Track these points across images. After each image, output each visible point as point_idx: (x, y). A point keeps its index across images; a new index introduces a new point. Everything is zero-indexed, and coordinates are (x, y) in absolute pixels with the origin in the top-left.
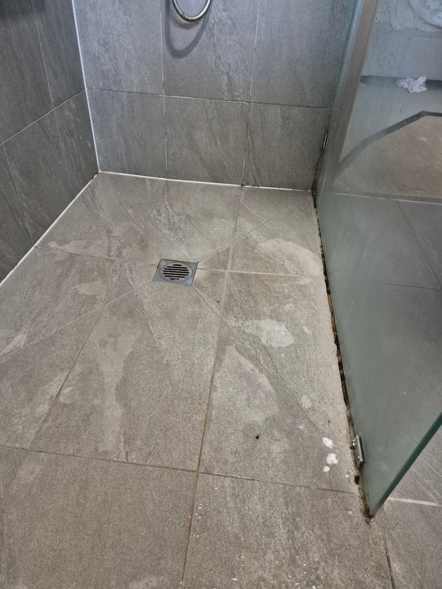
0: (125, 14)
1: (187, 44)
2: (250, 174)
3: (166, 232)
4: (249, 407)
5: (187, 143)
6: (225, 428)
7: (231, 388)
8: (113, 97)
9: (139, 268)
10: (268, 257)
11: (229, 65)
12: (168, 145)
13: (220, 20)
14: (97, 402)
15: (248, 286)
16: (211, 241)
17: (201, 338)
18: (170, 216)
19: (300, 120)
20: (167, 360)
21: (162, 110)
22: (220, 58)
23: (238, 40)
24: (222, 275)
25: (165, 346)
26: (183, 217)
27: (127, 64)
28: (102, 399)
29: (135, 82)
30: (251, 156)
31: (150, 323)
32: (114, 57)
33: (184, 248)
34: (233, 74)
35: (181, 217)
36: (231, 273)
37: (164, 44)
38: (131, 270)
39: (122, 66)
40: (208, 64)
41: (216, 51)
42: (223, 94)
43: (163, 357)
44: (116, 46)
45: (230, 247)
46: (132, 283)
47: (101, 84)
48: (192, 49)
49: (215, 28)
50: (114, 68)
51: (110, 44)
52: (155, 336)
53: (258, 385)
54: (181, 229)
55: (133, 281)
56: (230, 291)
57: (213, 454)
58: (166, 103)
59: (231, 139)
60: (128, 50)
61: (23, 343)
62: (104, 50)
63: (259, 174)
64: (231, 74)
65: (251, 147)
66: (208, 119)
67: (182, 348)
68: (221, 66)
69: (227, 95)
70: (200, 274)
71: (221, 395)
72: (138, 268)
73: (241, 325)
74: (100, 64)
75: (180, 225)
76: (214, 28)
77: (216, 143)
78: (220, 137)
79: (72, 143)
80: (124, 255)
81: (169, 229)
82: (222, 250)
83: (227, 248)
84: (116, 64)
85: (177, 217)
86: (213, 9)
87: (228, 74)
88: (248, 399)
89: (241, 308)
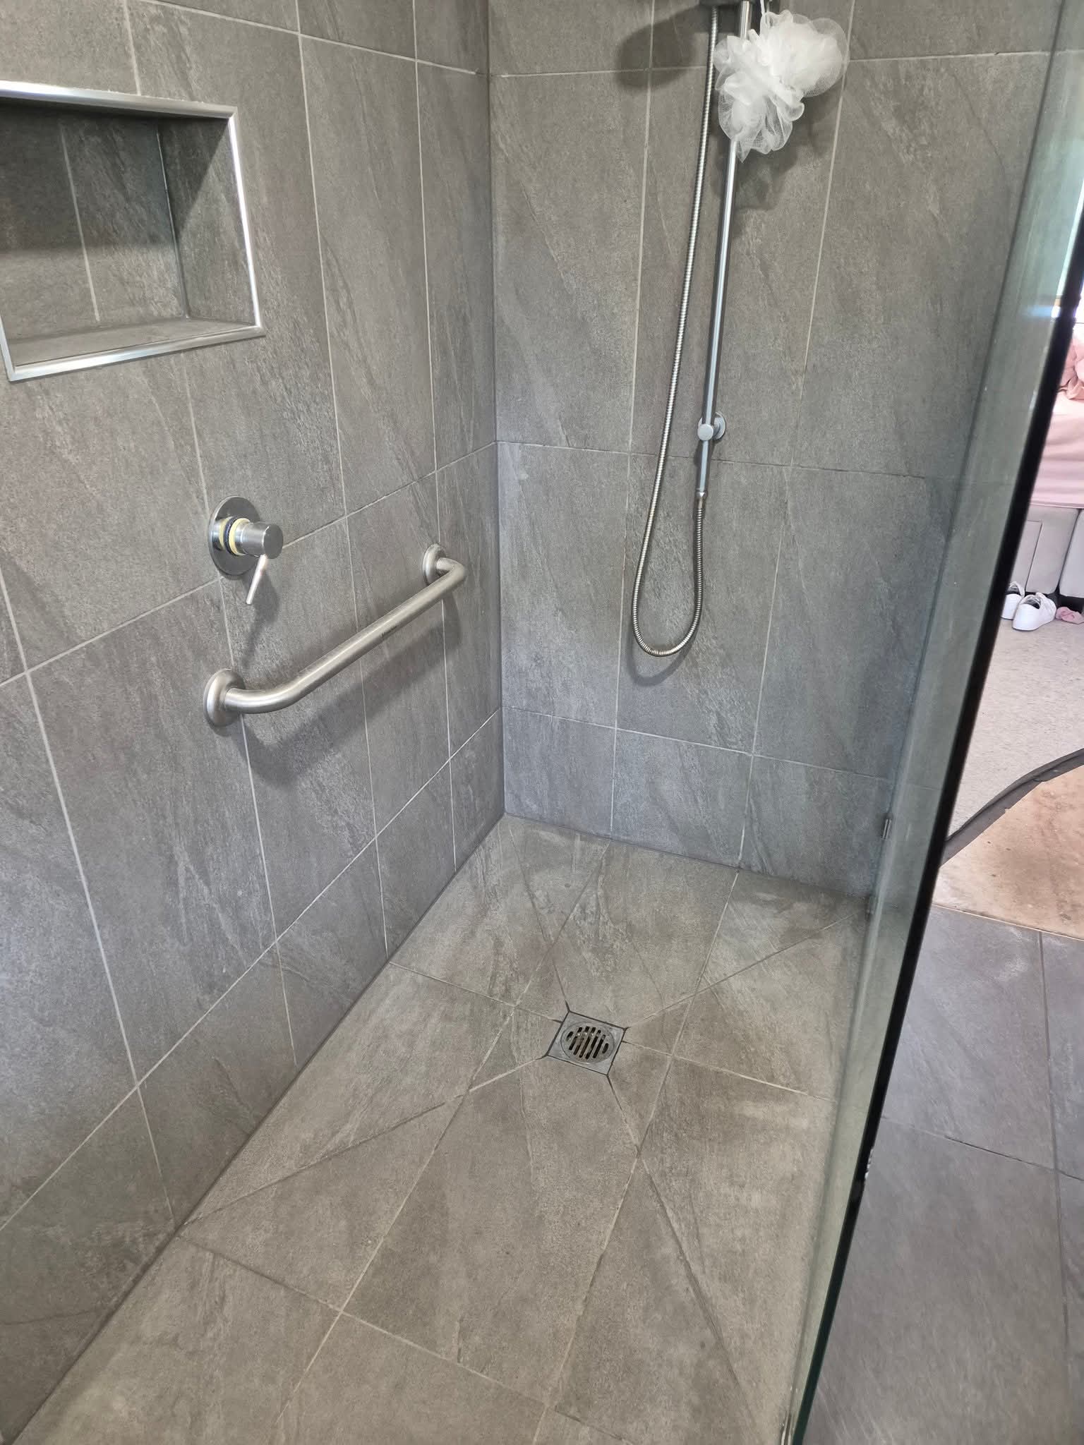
0: (570, 628)
1: (657, 673)
2: (754, 854)
3: (587, 955)
4: (644, 1323)
5: (648, 795)
6: (601, 1348)
7: (625, 1284)
8: (540, 721)
9: (532, 1025)
10: (746, 1037)
11: (721, 704)
12: (616, 793)
13: (708, 648)
14: (433, 1259)
15: (699, 1095)
16: (658, 986)
17: (599, 1181)
18: (601, 924)
19: (839, 789)
20: (541, 1212)
21: (612, 746)
22: (706, 692)
23: (734, 674)
24: (662, 1062)
25: (543, 1184)
26: (621, 928)
27: (564, 684)
28: (441, 1257)
29: (575, 707)
30: (755, 828)
31: (528, 1137)
32: (548, 674)
33: (610, 994)
34: (726, 715)
35: (617, 927)
36: (675, 1061)
37: (622, 668)
38: (518, 1028)
39: (558, 686)
40: (687, 698)
41: (699, 684)
42: (710, 737)
43: (536, 1203)
44: (553, 663)
45: (686, 1005)
46: (515, 1054)
47: (525, 702)
48: (664, 679)
49: (700, 656)
50: (546, 687)
51: (544, 659)
52: (531, 1162)
53: (667, 1289)
54: (613, 954)
55: (518, 1049)
56: (666, 1098)
57: (574, 1386)
58: (618, 739)
59: (720, 797)
60: (568, 668)
61: (352, 1138)
62: (534, 664)
63: (769, 855)
64: (723, 714)
65: (755, 815)
66: (683, 766)
67: (567, 1195)
68: (707, 702)
69: (716, 739)
70: (626, 1055)
71: (608, 1291)
72: (529, 1025)
73: (667, 1170)
74: (527, 680)
75: (612, 945)
76: (698, 657)
77: (696, 800)
78: (703, 793)
79: (467, 792)
80: (513, 994)
81: (594, 950)
82: (672, 1009)
83: (682, 1006)
84: (550, 683)
85: (612, 925)
86: (698, 635)
87: (718, 714)
88: (646, 1309)
89: (676, 1135)
